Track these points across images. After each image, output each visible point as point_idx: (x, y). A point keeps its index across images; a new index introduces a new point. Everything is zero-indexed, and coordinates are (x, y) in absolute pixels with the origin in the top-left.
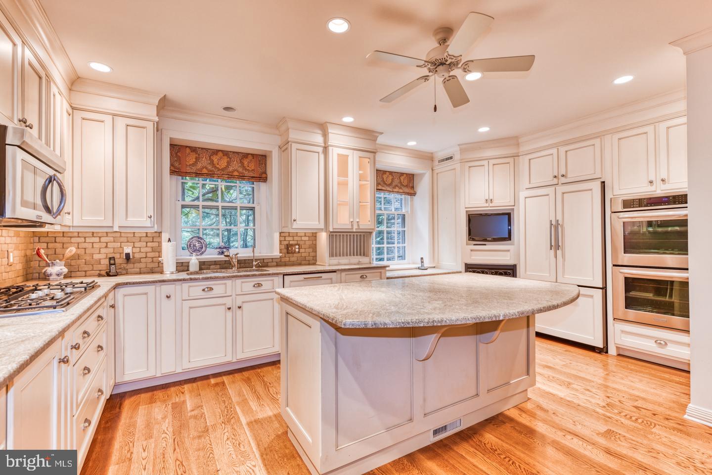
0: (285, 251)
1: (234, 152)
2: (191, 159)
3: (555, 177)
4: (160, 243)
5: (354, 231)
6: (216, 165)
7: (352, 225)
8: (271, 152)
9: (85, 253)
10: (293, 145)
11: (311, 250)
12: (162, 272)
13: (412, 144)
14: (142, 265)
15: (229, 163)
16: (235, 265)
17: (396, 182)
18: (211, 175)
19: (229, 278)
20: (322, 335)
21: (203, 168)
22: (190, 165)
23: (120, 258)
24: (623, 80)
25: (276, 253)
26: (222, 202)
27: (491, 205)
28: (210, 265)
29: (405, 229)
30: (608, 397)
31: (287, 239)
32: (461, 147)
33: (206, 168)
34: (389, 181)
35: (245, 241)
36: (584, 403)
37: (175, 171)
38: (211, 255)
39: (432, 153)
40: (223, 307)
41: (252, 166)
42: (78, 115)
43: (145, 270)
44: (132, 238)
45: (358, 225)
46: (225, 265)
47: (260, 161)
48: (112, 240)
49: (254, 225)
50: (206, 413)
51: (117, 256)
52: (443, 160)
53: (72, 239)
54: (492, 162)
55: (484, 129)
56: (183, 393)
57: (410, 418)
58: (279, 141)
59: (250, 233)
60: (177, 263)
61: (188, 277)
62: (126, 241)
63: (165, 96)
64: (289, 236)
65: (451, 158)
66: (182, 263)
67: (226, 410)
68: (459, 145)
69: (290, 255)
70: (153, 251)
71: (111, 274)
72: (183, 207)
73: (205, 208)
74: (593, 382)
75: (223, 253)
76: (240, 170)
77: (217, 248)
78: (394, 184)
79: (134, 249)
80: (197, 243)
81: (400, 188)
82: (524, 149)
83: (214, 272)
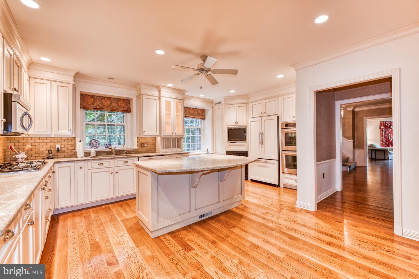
0: (140, 146)
1: (113, 98)
2: (91, 101)
3: (262, 113)
4: (75, 143)
5: (174, 136)
6: (104, 104)
7: (173, 134)
8: (133, 98)
9: (35, 148)
10: (143, 96)
11: (153, 146)
12: (76, 157)
13: (202, 96)
14: (66, 154)
15: (111, 104)
16: (114, 153)
17: (196, 113)
18: (101, 109)
19: (111, 159)
20: (152, 178)
21: (97, 106)
22: (90, 104)
23: (54, 150)
24: (280, 76)
25: (135, 147)
26: (107, 122)
27: (237, 125)
28: (101, 153)
29: (201, 135)
30: (272, 202)
31: (141, 140)
32: (225, 98)
33: (99, 106)
34: (192, 112)
35: (119, 141)
36: (262, 204)
37: (82, 107)
38: (102, 148)
39: (212, 100)
40: (109, 172)
41: (123, 105)
42: (32, 81)
43: (67, 156)
44: (60, 140)
45: (176, 134)
46: (110, 153)
47: (127, 103)
48: (50, 141)
49: (124, 134)
50: (101, 218)
51: (52, 149)
52: (217, 104)
53: (28, 141)
54: (238, 105)
55: (232, 91)
56: (89, 212)
57: (189, 211)
58: (136, 93)
59: (122, 137)
60: (84, 152)
61: (91, 158)
62: (57, 142)
63: (78, 72)
64: (142, 139)
65: (220, 103)
66: (87, 152)
67: (111, 217)
68: (223, 97)
69: (142, 148)
70: (71, 147)
71: (49, 158)
72: (86, 124)
73: (98, 125)
74: (269, 197)
75: (108, 147)
76: (117, 107)
77: (104, 145)
78: (195, 114)
79: (61, 146)
80: (94, 143)
81: (198, 116)
82: (250, 100)
83: (104, 157)
